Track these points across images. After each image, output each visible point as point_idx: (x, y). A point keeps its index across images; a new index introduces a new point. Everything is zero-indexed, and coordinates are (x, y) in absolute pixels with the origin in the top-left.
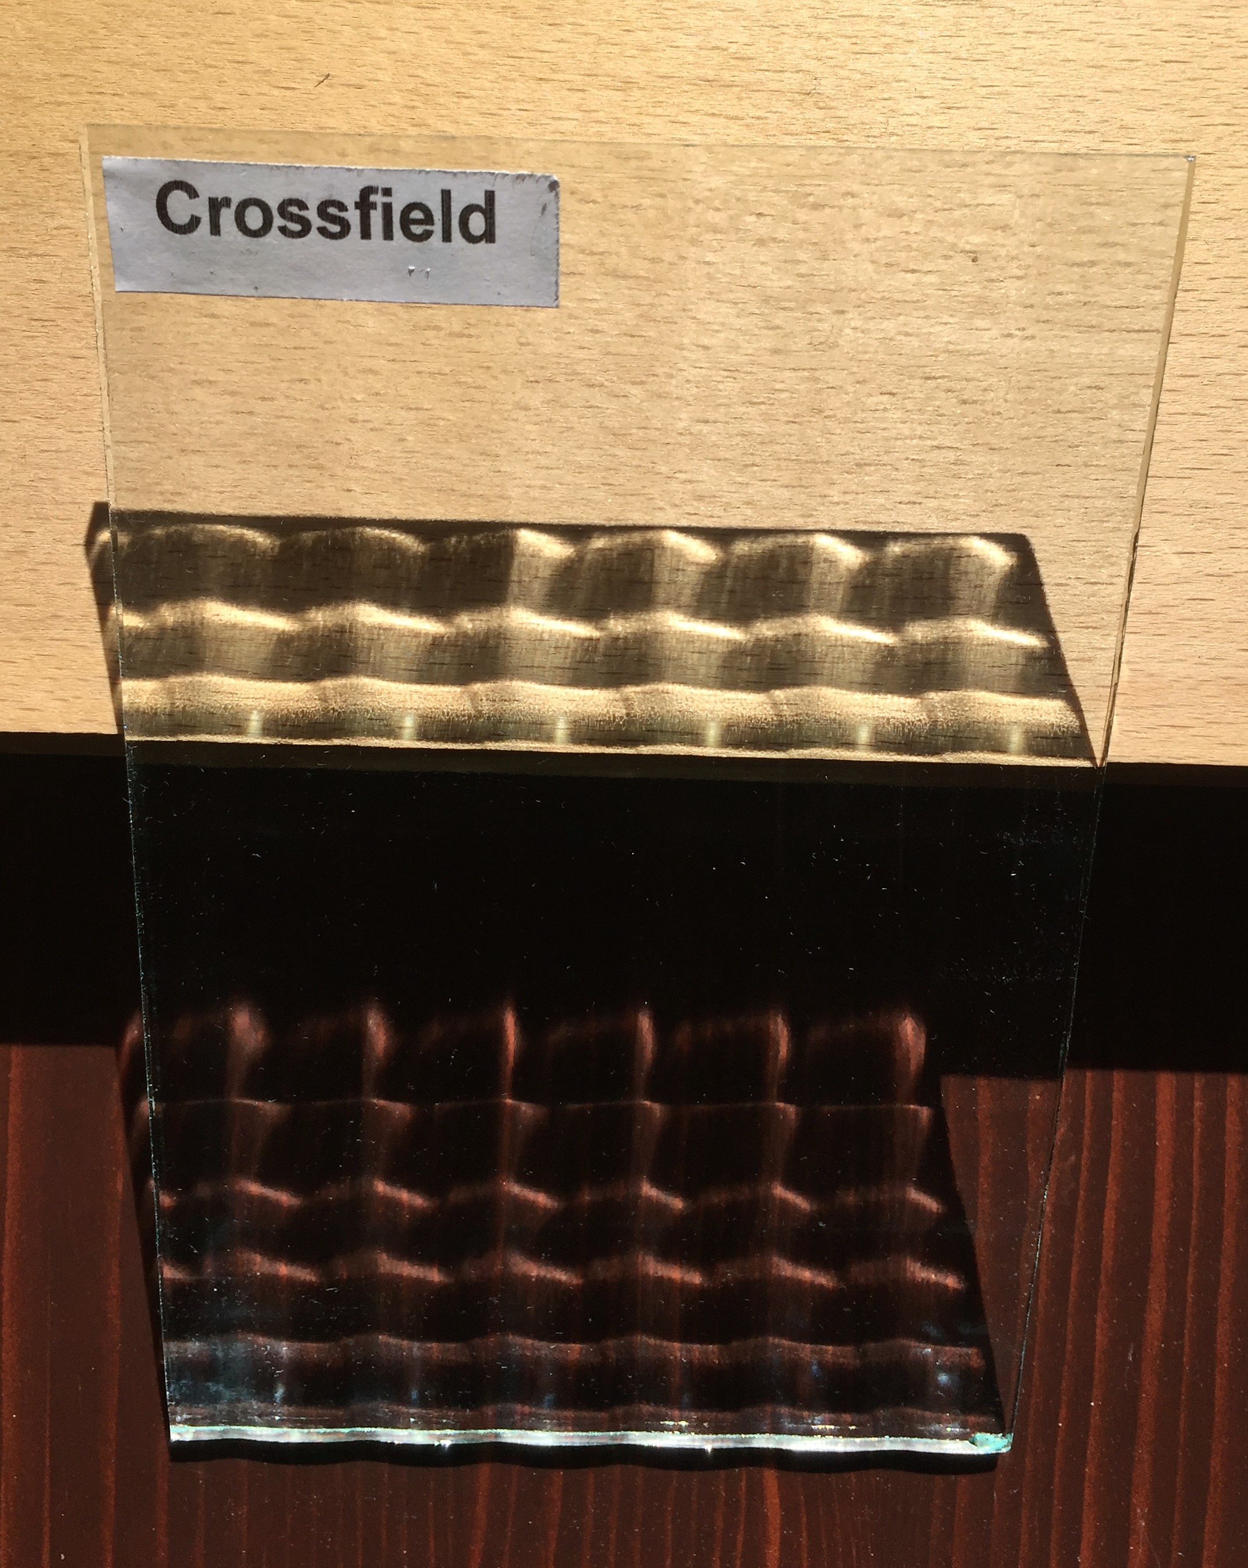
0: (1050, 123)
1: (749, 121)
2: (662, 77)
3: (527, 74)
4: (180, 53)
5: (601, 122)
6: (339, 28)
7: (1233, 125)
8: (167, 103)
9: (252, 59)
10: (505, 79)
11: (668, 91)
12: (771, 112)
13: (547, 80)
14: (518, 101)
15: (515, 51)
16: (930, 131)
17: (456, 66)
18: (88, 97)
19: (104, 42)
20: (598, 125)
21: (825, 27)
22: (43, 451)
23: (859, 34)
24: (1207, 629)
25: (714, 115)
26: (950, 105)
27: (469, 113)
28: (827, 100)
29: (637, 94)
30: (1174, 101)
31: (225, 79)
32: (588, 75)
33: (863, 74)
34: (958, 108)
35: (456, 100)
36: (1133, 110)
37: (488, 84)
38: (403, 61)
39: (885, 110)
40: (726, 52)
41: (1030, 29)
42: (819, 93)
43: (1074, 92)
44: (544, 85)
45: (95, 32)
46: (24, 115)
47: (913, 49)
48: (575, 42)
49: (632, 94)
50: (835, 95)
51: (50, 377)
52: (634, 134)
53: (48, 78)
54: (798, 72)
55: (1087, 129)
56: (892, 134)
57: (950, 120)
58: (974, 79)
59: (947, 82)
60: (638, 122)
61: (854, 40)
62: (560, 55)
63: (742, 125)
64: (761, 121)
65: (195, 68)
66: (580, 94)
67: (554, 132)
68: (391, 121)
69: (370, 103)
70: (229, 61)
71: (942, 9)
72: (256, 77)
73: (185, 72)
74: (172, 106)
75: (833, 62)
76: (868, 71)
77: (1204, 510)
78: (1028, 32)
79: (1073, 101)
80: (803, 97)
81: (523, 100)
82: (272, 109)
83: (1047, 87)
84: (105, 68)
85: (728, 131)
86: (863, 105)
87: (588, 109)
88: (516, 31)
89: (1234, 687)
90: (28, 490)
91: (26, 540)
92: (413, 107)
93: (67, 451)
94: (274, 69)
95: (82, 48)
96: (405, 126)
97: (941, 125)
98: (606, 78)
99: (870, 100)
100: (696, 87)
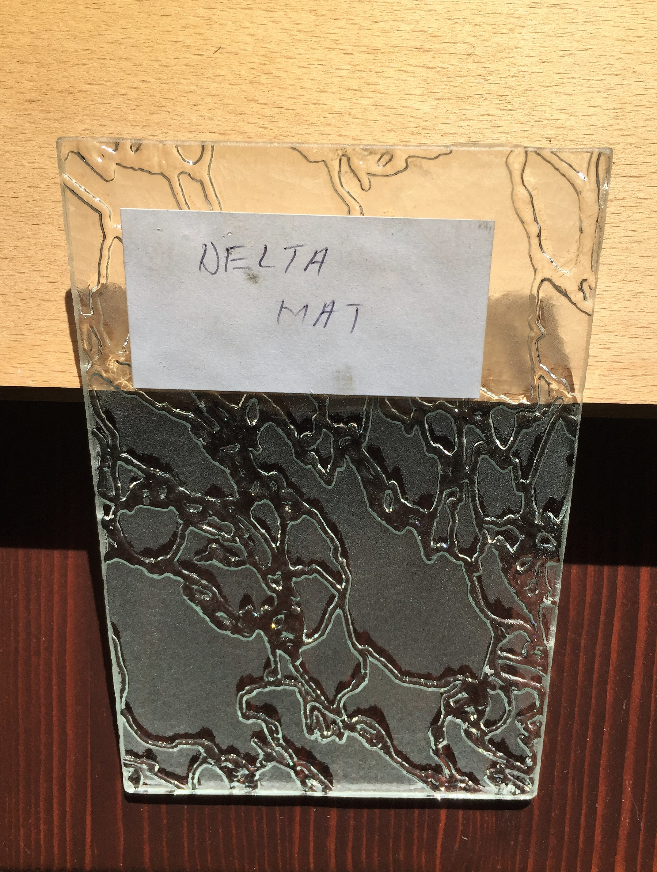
1: (438, 69)
2: (393, 46)
3: (322, 46)
4: (144, 37)
5: (361, 71)
6: (224, 22)
8: (138, 63)
9: (180, 40)
10: (311, 48)
11: (396, 54)
12: (450, 65)
13: (333, 49)
14: (319, 60)
15: (316, 33)
16: (533, 75)
17: (286, 42)
18: (97, 61)
19: (105, 32)
21: (478, 19)
23: (496, 23)
25: (420, 66)
26: (544, 61)
27: (293, 66)
28: (479, 58)
29: (380, 55)
31: (167, 50)
32: (354, 46)
33: (498, 44)
34: (548, 62)
35: (286, 60)
36: (639, 63)
37: (303, 52)
38: (258, 40)
39: (510, 64)
40: (426, 33)
41: (586, 20)
42: (475, 55)
43: (609, 54)
44: (332, 52)
45: (100, 27)
46: (65, 71)
47: (524, 31)
48: (348, 28)
50: (483, 55)
52: (378, 77)
53: (77, 51)
54: (464, 43)
55: (616, 73)
56: (513, 76)
57: (544, 68)
58: (556, 47)
59: (542, 48)
60: (381, 71)
61: (494, 26)
62: (340, 35)
63: (435, 72)
64: (445, 70)
65: (151, 44)
66: (351, 56)
67: (336, 77)
68: (253, 71)
69: (242, 62)
70: (169, 41)
71: (540, 9)
72: (183, 49)
73: (147, 47)
74: (141, 65)
75: (482, 38)
76: (501, 42)
78: (585, 22)
79: (608, 59)
80: (467, 56)
81: (321, 60)
82: (192, 66)
83: (594, 51)
84: (105, 45)
85: (427, 75)
86: (498, 61)
87: (354, 64)
88: (317, 23)
92: (264, 64)
94: (192, 45)
95: (94, 35)
96: (259, 74)
97: (539, 71)
98: (363, 48)
99: (502, 58)
100: (410, 52)
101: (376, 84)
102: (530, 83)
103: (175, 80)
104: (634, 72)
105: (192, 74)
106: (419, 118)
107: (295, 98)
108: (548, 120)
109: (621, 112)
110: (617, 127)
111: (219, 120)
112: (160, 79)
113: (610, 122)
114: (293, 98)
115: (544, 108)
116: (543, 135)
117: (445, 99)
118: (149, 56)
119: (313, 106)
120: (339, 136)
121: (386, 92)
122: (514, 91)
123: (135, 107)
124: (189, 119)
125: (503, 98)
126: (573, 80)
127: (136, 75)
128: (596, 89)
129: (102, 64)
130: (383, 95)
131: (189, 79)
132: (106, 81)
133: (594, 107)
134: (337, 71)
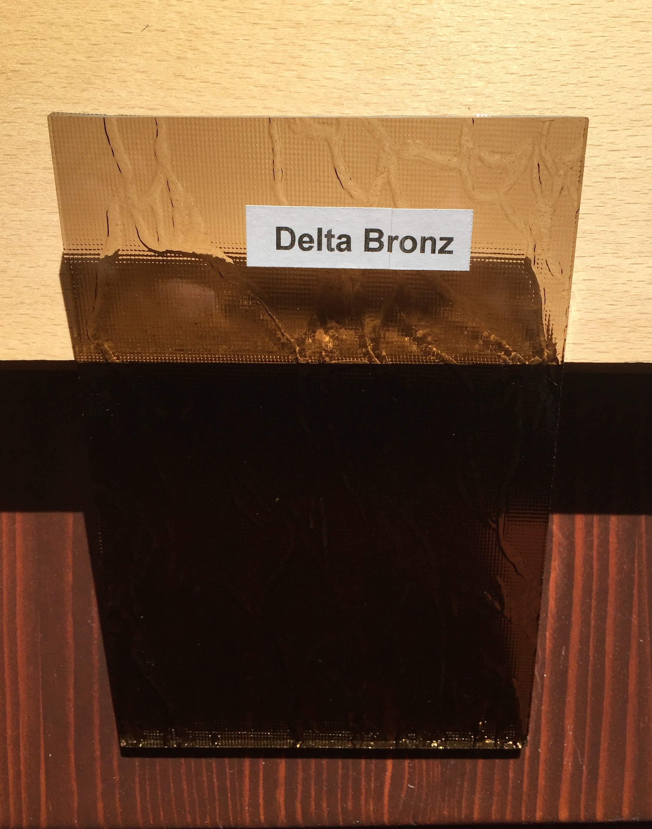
0: (513, 38)
1: (360, 41)
2: (316, 20)
3: (247, 21)
4: (74, 17)
5: (285, 45)
6: (152, 1)
7: (606, 36)
8: (68, 43)
9: (109, 18)
10: (236, 24)
11: (318, 27)
12: (371, 37)
13: (257, 24)
14: (243, 35)
15: (241, 9)
16: (452, 44)
17: (212, 18)
18: (28, 41)
19: (36, 12)
20: (284, 46)
22: (12, 221)
24: (591, 295)
25: (341, 39)
26: (461, 30)
27: (219, 42)
28: (399, 29)
30: (576, 25)
31: (97, 29)
32: (278, 21)
33: (417, 15)
34: (466, 32)
35: (212, 36)
36: (555, 30)
37: (228, 27)
38: (185, 17)
39: (429, 34)
40: (347, 6)
42: (395, 26)
43: (525, 22)
44: (256, 27)
45: (32, 8)
48: (271, 4)
49: (301, 30)
50: (403, 27)
51: (16, 183)
52: (302, 50)
53: (9, 32)
54: (384, 15)
55: (532, 40)
56: (433, 46)
57: (461, 38)
58: (473, 16)
59: (460, 18)
60: (304, 44)
62: (263, 10)
63: (356, 44)
64: (366, 42)
65: (81, 24)
66: (274, 30)
67: (261, 51)
68: (180, 48)
69: (169, 39)
70: (98, 20)
72: (112, 28)
73: (76, 26)
74: (71, 44)
75: (401, 10)
76: (420, 13)
77: (590, 235)
79: (524, 26)
80: (387, 28)
81: (246, 35)
82: (120, 44)
83: (511, 19)
84: (37, 26)
85: (349, 47)
86: (417, 31)
87: (278, 38)
89: (605, 324)
90: (6, 240)
91: (6, 265)
92: (191, 40)
93: (25, 220)
94: (121, 23)
95: (25, 17)
96: (187, 50)
97: (457, 41)
98: (287, 22)
99: (421, 29)
100: (332, 25)
101: (300, 57)
102: (449, 53)
103: (104, 58)
104: (549, 39)
105: (121, 51)
106: (342, 89)
107: (221, 73)
108: (466, 87)
109: (537, 78)
110: (534, 93)
111: (147, 96)
112: (90, 57)
113: (527, 88)
114: (219, 72)
115: (463, 76)
116: (462, 103)
117: (367, 70)
118: (79, 35)
119: (239, 80)
120: (264, 108)
121: (309, 64)
122: (433, 61)
123: (65, 85)
124: (118, 96)
125: (422, 68)
126: (492, 49)
127: (67, 53)
128: (513, 56)
129: (33, 44)
130: (306, 67)
131: (118, 57)
132: (38, 60)
133: (511, 74)
134: (261, 46)
